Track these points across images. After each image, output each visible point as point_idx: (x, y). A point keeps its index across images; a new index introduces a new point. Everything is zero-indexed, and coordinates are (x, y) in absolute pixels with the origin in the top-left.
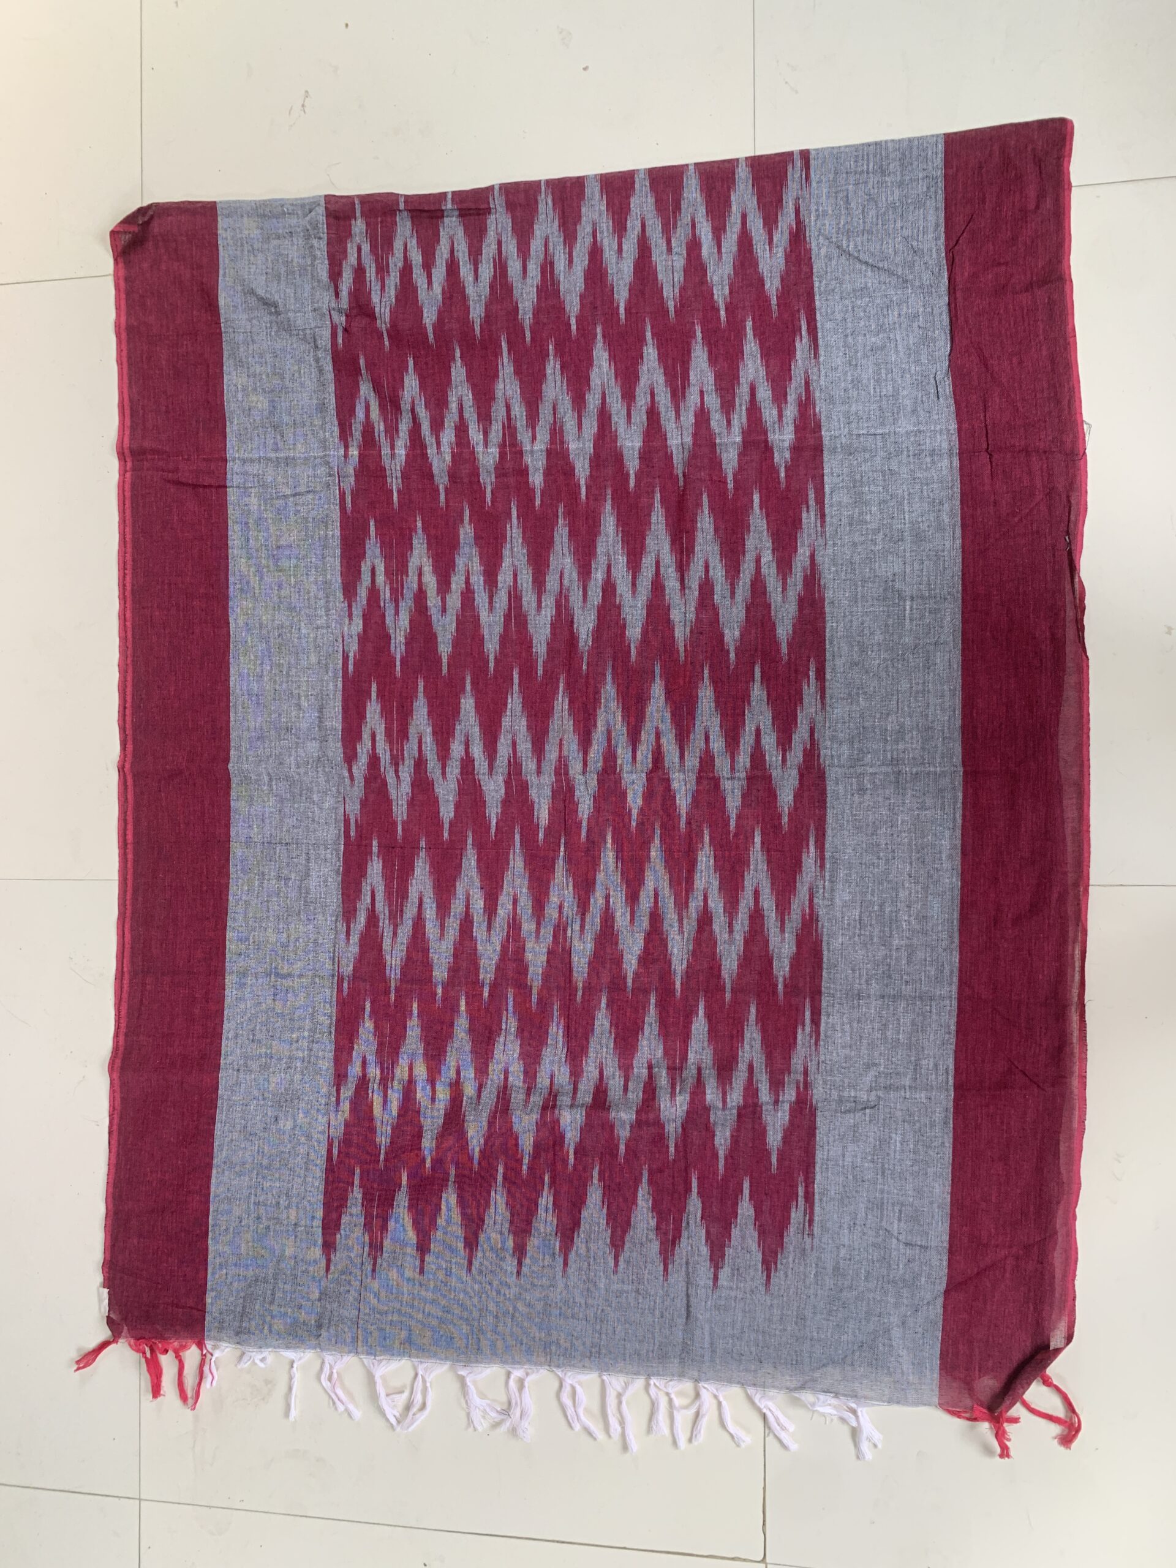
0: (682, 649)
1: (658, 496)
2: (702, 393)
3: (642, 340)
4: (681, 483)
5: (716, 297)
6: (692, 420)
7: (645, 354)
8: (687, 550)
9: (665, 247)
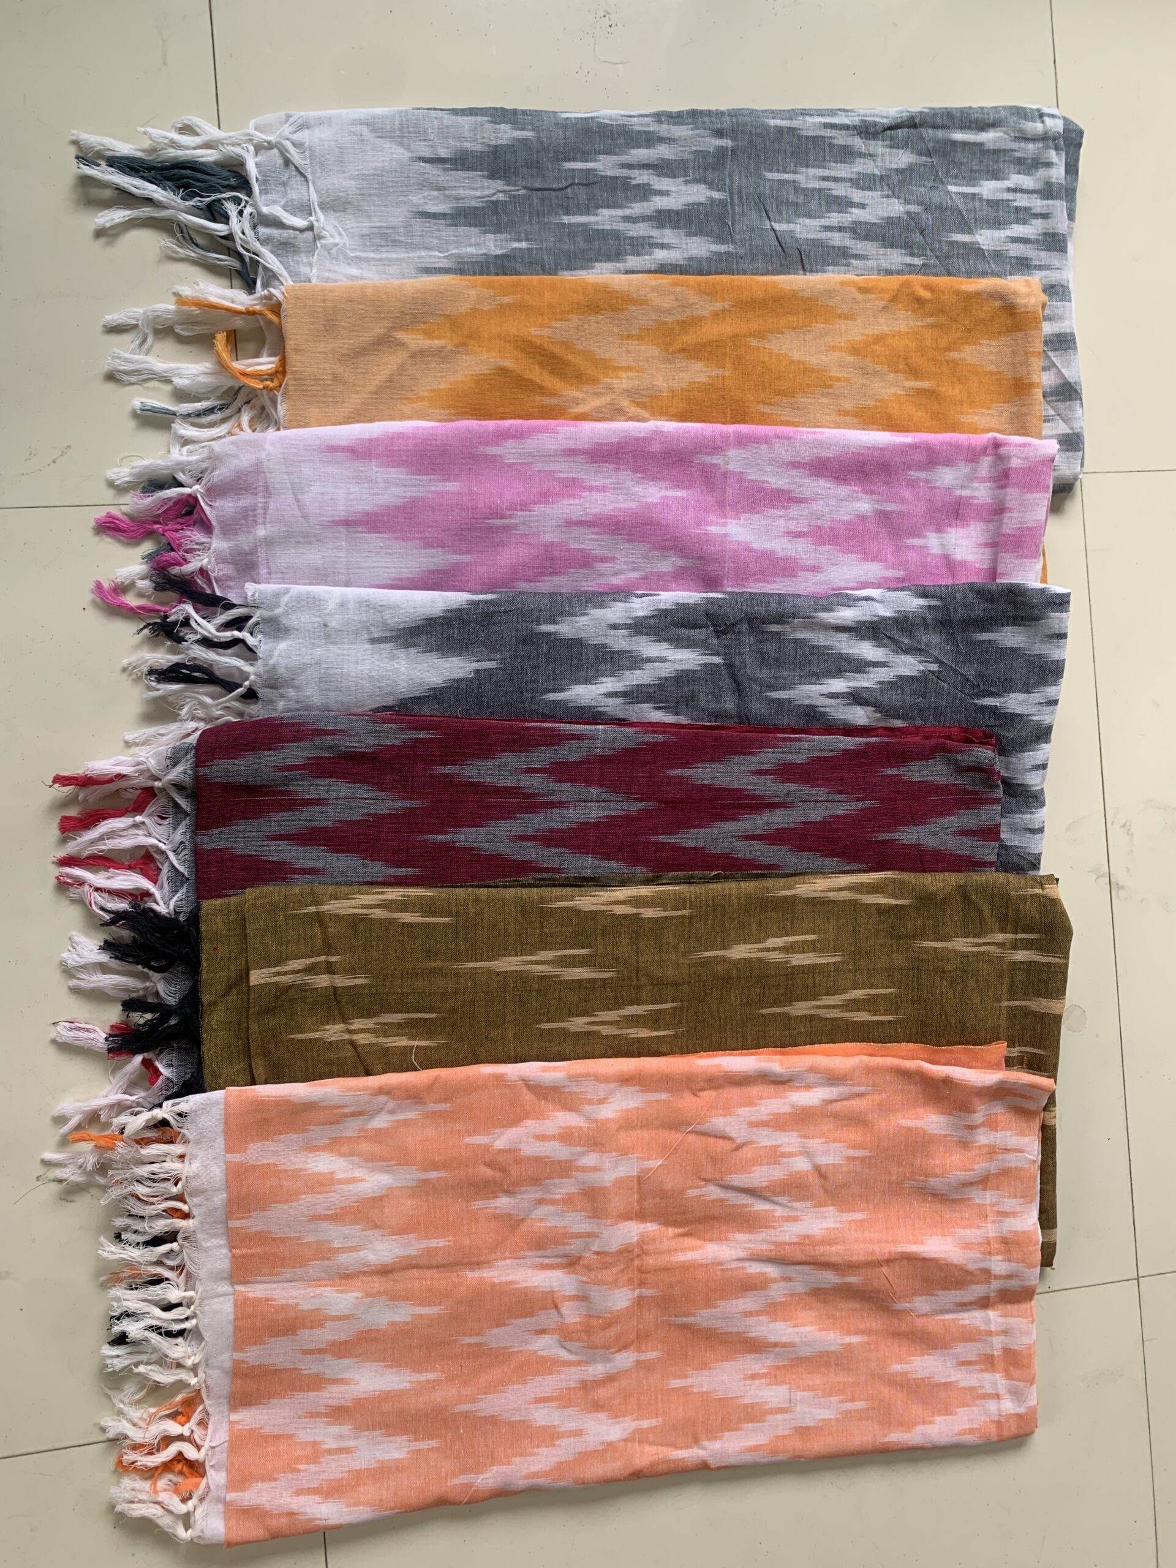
0: (861, 805)
1: (663, 838)
2: (529, 771)
3: (449, 847)
4: (651, 805)
5: (396, 742)
6: (567, 786)
7: (467, 845)
8: (739, 798)
9: (317, 808)
